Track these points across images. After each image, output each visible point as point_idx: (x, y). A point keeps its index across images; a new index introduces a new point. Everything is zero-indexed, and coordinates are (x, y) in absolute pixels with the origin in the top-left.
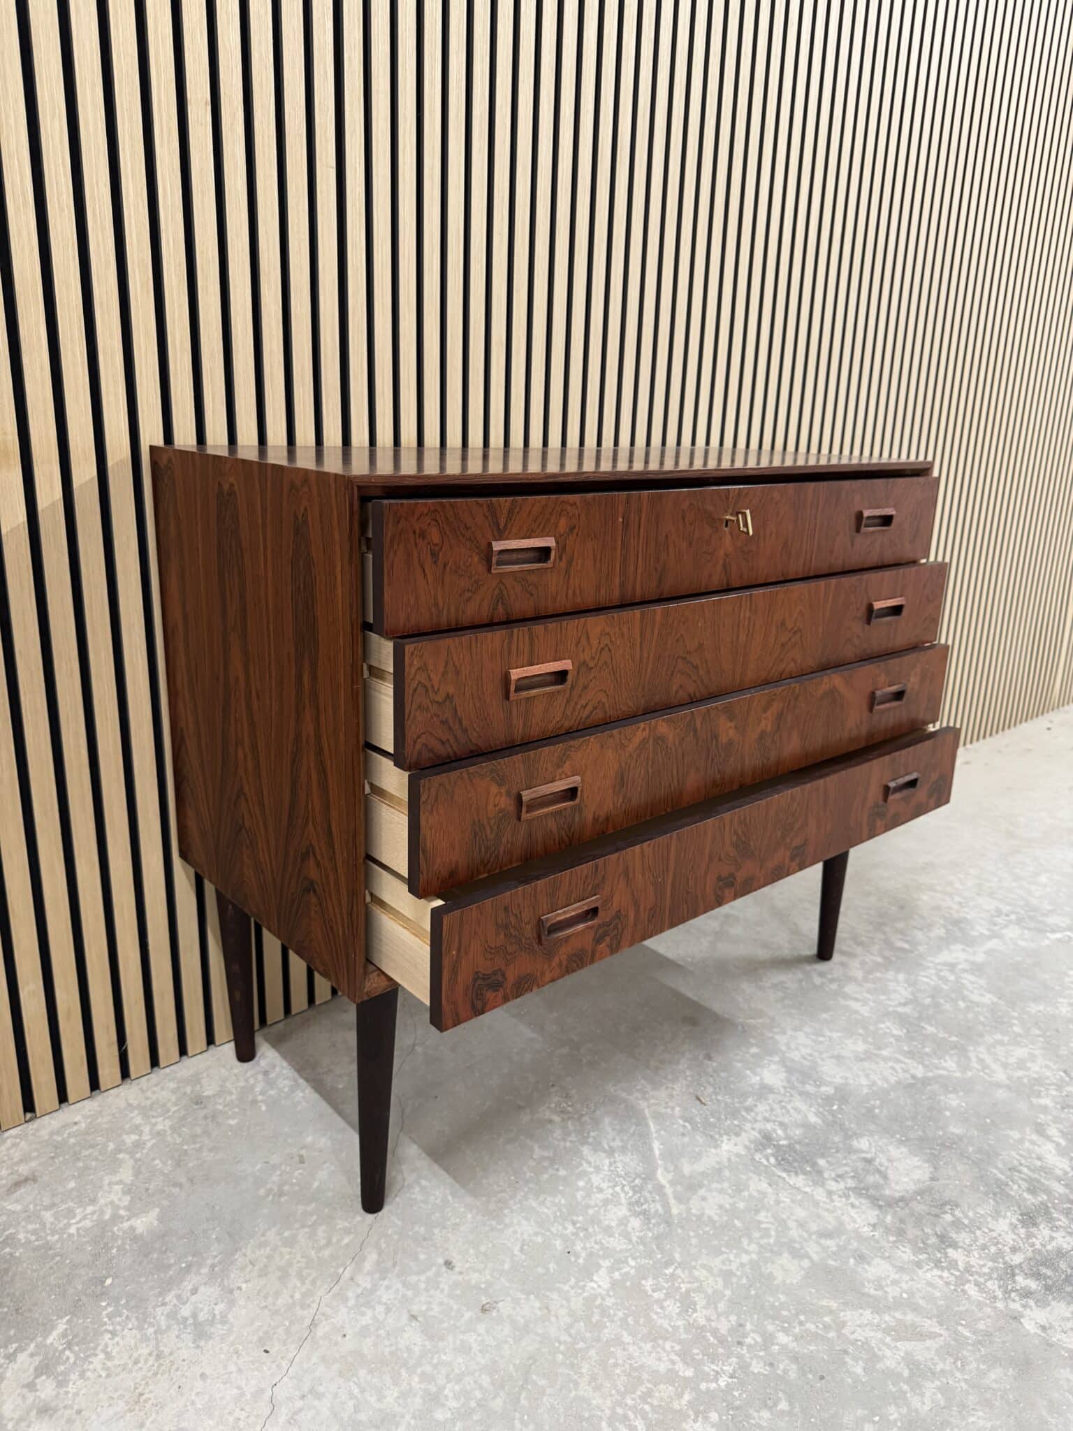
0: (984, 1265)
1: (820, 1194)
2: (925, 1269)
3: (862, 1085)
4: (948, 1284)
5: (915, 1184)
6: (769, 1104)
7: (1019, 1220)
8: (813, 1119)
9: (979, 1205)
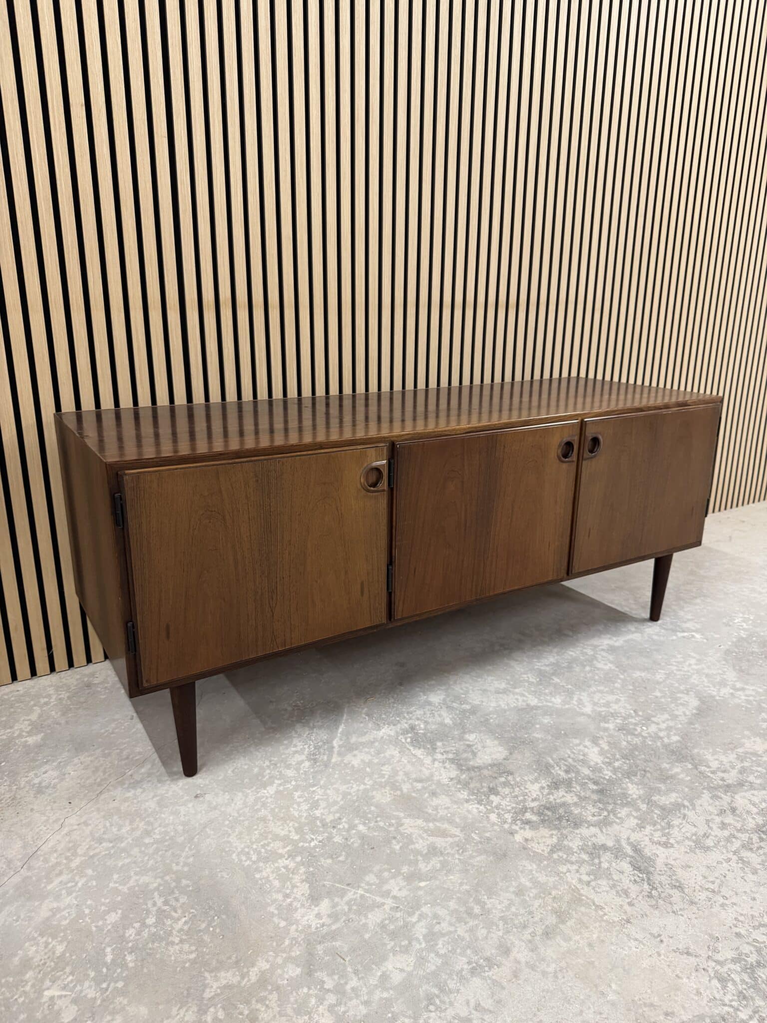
0: (508, 806)
1: (428, 760)
2: (470, 803)
3: (490, 706)
4: (480, 812)
5: (492, 760)
6: (424, 712)
7: (548, 785)
8: (448, 721)
9: (526, 775)
